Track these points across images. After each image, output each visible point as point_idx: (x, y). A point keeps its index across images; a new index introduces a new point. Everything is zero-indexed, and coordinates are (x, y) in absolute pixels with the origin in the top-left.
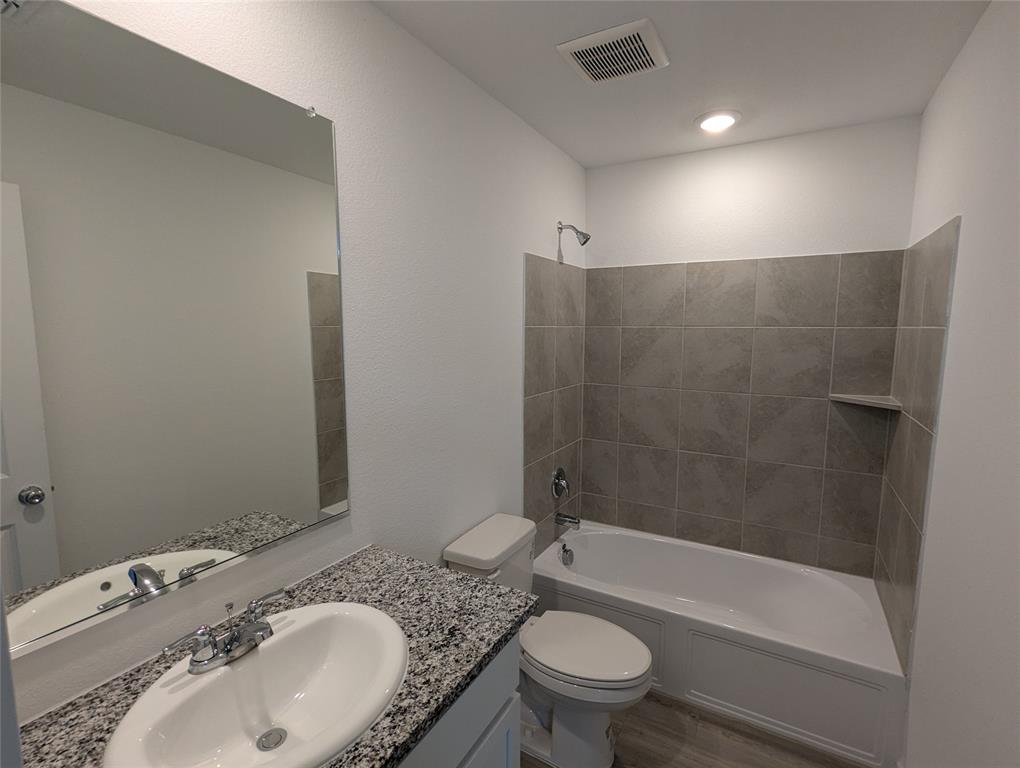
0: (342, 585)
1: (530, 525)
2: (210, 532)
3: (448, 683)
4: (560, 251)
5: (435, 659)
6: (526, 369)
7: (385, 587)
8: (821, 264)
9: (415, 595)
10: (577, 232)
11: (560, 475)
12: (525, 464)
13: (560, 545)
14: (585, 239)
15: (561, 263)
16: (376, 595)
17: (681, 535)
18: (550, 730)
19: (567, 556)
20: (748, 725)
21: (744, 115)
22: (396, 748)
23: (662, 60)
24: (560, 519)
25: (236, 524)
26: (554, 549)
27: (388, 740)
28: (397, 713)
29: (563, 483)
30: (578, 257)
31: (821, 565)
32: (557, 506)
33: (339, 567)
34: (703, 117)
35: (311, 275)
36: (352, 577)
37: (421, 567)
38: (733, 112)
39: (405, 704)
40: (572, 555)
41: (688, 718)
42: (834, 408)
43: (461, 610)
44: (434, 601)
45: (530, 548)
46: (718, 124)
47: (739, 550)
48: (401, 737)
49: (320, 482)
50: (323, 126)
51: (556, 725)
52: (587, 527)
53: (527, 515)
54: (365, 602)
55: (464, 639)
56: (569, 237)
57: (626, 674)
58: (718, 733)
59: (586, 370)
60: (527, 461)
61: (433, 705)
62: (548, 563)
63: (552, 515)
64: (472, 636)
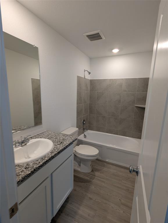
0: (41, 136)
1: (78, 129)
2: (14, 129)
3: (61, 149)
4: (84, 75)
5: (58, 146)
6: (77, 99)
7: (49, 137)
8: (134, 80)
9: (55, 137)
10: (88, 72)
11: (84, 121)
12: (77, 118)
13: (84, 134)
14: (90, 73)
15: (85, 78)
16: (48, 138)
17: (107, 133)
18: (80, 166)
19: (85, 136)
20: (116, 164)
21: (121, 49)
22: (52, 156)
23: (104, 38)
24: (84, 129)
25: (19, 127)
26: (83, 135)
27: (50, 155)
28: (52, 152)
29: (85, 122)
30: (88, 77)
31: (132, 137)
32: (83, 127)
33: (40, 134)
34: (113, 49)
35: (32, 79)
36: (43, 135)
37: (56, 134)
38: (119, 49)
39: (53, 151)
40: (86, 136)
41: (106, 164)
42: (136, 108)
43: (63, 140)
44: (58, 138)
45: (77, 133)
46: (116, 51)
47: (118, 135)
48: (53, 155)
49: (35, 122)
50: (36, 48)
51: (81, 164)
52: (89, 131)
53: (77, 127)
54: (46, 138)
55: (63, 143)
56: (86, 73)
57: (94, 154)
58: (111, 166)
59: (90, 100)
60: (77, 117)
61: (58, 151)
62: (81, 137)
63: (82, 129)
64: (65, 143)
